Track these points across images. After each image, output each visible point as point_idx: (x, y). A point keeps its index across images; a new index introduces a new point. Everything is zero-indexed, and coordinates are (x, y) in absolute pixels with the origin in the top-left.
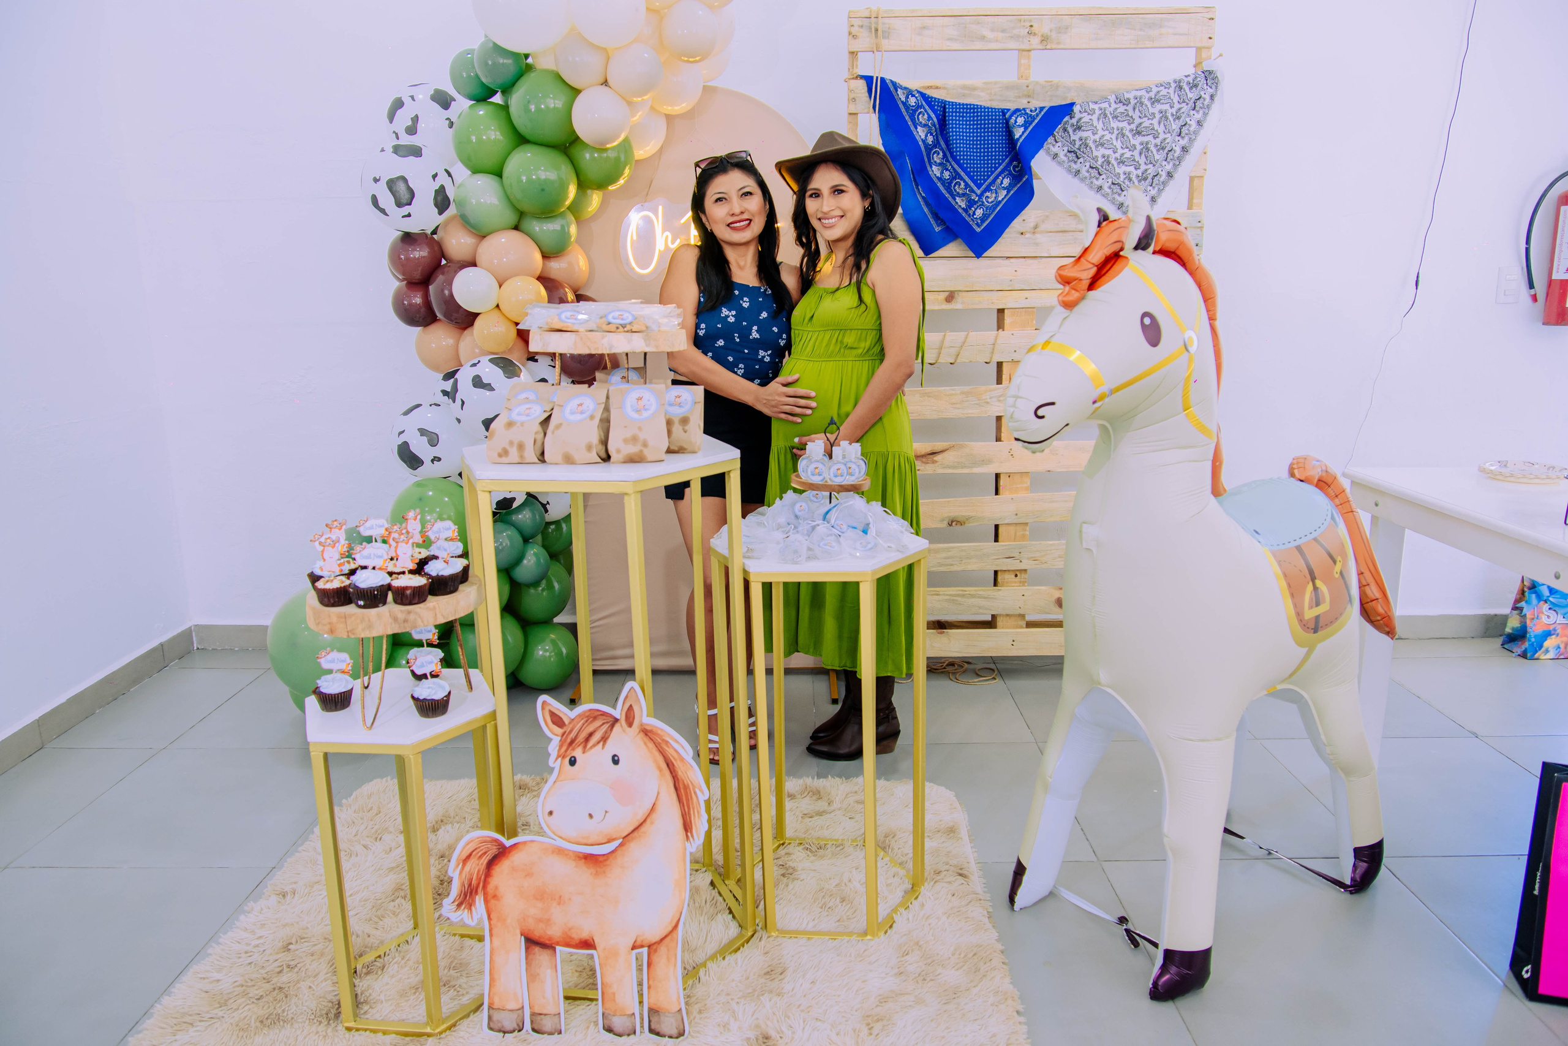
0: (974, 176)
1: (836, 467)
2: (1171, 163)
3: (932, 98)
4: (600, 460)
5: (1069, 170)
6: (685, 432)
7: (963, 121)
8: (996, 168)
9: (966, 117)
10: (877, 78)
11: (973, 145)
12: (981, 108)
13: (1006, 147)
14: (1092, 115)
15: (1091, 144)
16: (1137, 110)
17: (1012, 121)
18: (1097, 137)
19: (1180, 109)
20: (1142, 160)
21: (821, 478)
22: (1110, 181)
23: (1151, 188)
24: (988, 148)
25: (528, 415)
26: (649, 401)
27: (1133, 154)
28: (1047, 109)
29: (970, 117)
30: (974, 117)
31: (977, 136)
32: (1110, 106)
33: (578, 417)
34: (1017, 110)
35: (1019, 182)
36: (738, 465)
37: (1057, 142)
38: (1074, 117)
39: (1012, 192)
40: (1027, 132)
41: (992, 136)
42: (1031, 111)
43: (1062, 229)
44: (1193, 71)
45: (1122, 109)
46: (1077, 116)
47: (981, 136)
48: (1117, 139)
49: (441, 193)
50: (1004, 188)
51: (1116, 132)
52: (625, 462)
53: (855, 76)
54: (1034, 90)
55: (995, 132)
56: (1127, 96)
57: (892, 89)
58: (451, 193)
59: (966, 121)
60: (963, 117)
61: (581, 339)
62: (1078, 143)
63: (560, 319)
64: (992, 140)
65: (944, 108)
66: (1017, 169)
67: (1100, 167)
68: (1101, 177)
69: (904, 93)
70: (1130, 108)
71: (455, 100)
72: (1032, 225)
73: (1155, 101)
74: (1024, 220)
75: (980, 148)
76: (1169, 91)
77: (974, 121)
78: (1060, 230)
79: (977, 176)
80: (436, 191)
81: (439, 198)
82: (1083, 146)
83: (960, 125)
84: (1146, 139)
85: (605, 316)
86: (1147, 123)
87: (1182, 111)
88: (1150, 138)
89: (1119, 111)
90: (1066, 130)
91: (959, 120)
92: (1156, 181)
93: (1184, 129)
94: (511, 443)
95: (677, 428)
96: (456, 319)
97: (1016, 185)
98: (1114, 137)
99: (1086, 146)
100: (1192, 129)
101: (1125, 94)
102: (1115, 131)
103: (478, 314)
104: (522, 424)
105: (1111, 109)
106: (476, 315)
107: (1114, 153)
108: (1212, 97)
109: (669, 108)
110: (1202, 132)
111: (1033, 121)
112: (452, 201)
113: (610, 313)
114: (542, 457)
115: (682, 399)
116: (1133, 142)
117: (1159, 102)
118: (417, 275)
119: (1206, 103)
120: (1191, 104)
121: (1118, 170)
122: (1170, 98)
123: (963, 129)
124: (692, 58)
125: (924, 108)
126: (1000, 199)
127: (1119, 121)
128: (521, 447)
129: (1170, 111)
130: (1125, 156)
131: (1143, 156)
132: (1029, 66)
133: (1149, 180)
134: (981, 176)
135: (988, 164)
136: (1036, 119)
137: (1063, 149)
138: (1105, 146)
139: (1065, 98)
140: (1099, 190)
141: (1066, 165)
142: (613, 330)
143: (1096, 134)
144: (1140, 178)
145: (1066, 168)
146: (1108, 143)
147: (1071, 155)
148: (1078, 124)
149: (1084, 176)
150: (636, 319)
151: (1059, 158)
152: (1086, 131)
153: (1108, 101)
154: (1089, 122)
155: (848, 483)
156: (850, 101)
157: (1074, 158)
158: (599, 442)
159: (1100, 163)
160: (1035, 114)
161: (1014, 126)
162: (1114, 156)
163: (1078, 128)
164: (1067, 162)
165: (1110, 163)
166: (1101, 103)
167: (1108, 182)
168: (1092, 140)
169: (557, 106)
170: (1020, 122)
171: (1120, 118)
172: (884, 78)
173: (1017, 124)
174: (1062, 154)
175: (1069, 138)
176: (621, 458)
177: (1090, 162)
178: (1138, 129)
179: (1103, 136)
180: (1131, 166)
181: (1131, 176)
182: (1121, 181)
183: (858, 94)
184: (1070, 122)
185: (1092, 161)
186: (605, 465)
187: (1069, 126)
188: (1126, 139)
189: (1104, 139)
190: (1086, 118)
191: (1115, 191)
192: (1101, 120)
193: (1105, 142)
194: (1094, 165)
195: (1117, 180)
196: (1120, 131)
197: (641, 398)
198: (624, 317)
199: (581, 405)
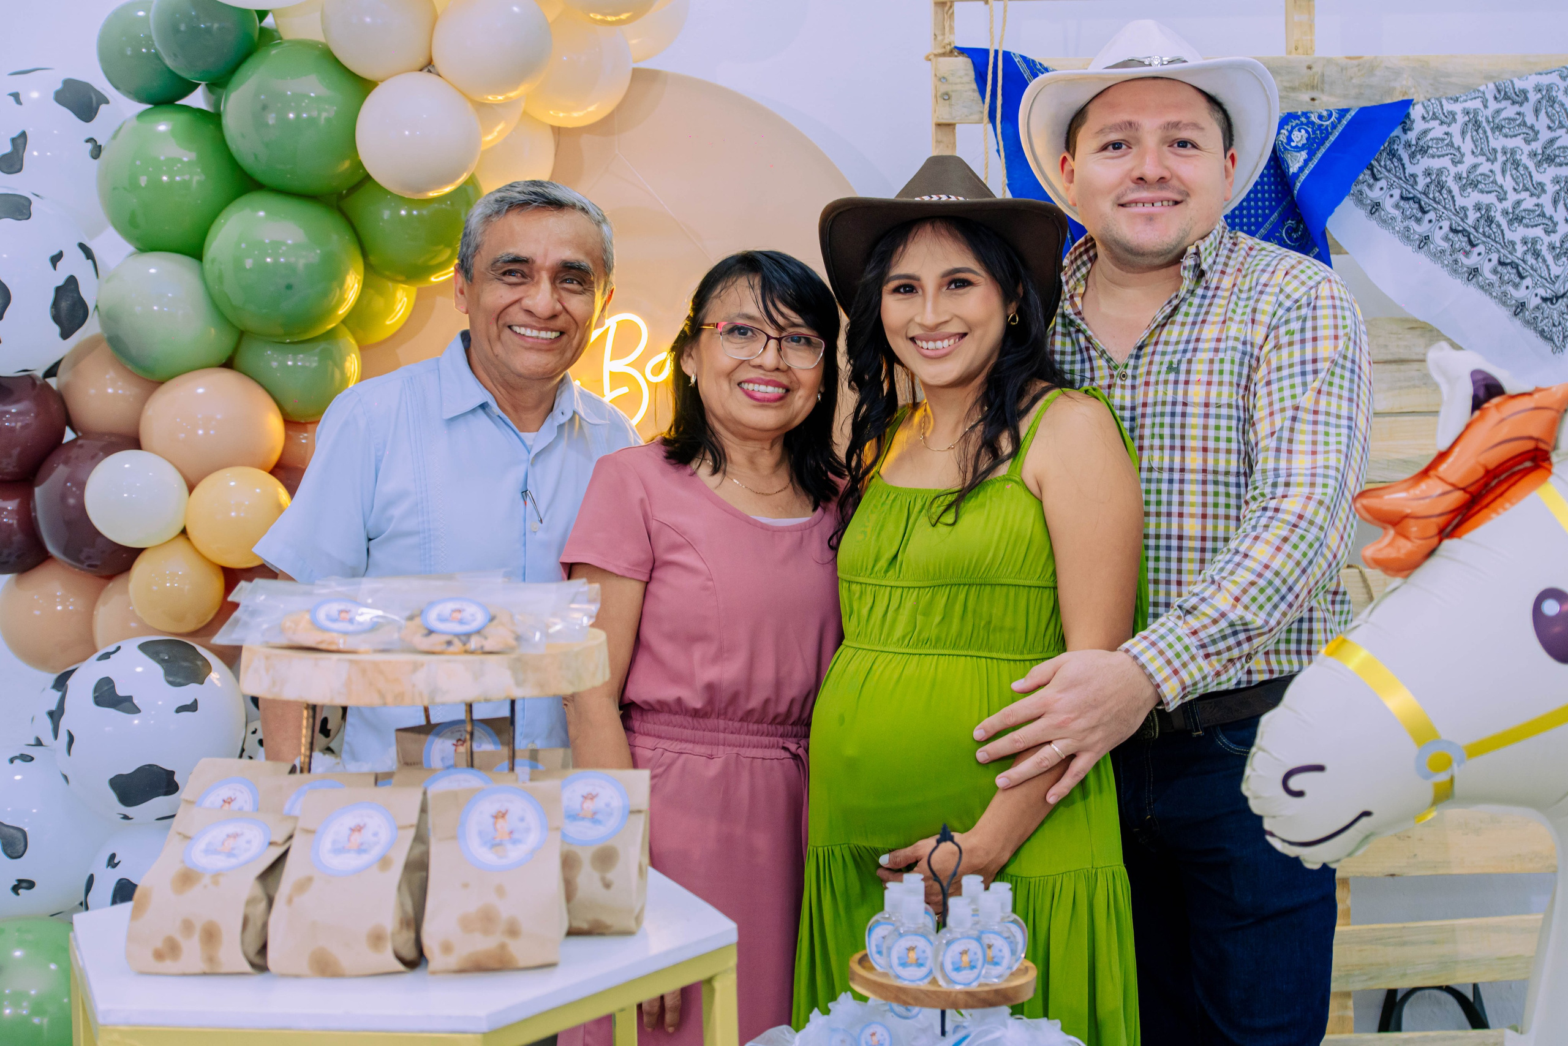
1: (957, 948)
4: (400, 967)
5: (1406, 236)
6: (607, 885)
10: (996, 52)
13: (1270, 192)
14: (1449, 125)
15: (1451, 183)
16: (1542, 115)
18: (1462, 169)
20: (1560, 214)
21: (924, 971)
22: (1495, 257)
25: (230, 854)
26: (522, 819)
27: (1540, 201)
28: (1353, 113)
32: (1486, 107)
33: (352, 861)
34: (1291, 116)
36: (733, 961)
37: (1376, 179)
38: (1410, 129)
40: (1315, 161)
42: (1320, 117)
43: (1396, 357)
45: (1510, 111)
46: (1419, 126)
48: (1503, 172)
49: (67, 292)
51: (1501, 158)
52: (462, 971)
53: (948, 48)
54: (1323, 75)
56: (1519, 84)
57: (1025, 72)
58: (88, 292)
61: (363, 671)
62: (1422, 182)
63: (315, 625)
66: (1295, 236)
67: (1472, 230)
68: (1476, 250)
70: (1528, 109)
71: (107, 102)
78: (1390, 357)
80: (58, 290)
81: (64, 305)
82: (1432, 187)
85: (421, 613)
89: (1504, 115)
90: (1394, 156)
94: (188, 926)
95: (587, 879)
96: (89, 558)
98: (1497, 167)
99: (1441, 186)
101: (1516, 81)
102: (1499, 155)
103: (136, 552)
104: (216, 876)
105: (1489, 112)
106: (131, 554)
107: (1500, 200)
109: (561, 115)
111: (1327, 138)
112: (91, 307)
113: (432, 604)
114: (259, 960)
115: (599, 803)
116: (1537, 177)
118: (8, 465)
121: (1509, 235)
124: (610, 15)
127: (1506, 136)
128: (211, 935)
130: (1523, 206)
132: (1311, 26)
136: (1331, 134)
137: (1391, 193)
138: (1480, 186)
139: (1390, 91)
140: (1471, 276)
141: (1399, 226)
142: (438, 649)
143: (1460, 162)
144: (1558, 250)
145: (1398, 232)
146: (1485, 180)
147: (1408, 206)
148: (1421, 143)
149: (1439, 249)
150: (492, 619)
151: (1383, 213)
152: (1439, 157)
153: (1480, 95)
154: (1443, 140)
155: (987, 985)
156: (939, 99)
157: (1415, 211)
158: (401, 923)
159: (1471, 220)
160: (1328, 123)
161: (1285, 149)
162: (1500, 206)
163: (1421, 150)
164: (1399, 219)
165: (1492, 222)
166: (1466, 101)
167: (1490, 260)
168: (1452, 174)
169: (324, 115)
170: (1298, 140)
171: (1507, 130)
172: (1009, 53)
173: (1293, 144)
174: (1388, 204)
175: (1401, 171)
176: (453, 961)
177: (1450, 219)
178: (1548, 152)
179: (1475, 166)
180: (1536, 226)
181: (1538, 247)
182: (1518, 258)
183: (956, 84)
184: (1404, 138)
185: (1453, 217)
186: (412, 978)
187: (1401, 147)
188: (1522, 172)
189: (1478, 172)
190: (1438, 131)
191: (1506, 278)
192: (1469, 134)
193: (1479, 178)
194: (1459, 225)
195: (1509, 256)
196: (1508, 156)
197: (503, 811)
198: (466, 615)
199: (359, 830)
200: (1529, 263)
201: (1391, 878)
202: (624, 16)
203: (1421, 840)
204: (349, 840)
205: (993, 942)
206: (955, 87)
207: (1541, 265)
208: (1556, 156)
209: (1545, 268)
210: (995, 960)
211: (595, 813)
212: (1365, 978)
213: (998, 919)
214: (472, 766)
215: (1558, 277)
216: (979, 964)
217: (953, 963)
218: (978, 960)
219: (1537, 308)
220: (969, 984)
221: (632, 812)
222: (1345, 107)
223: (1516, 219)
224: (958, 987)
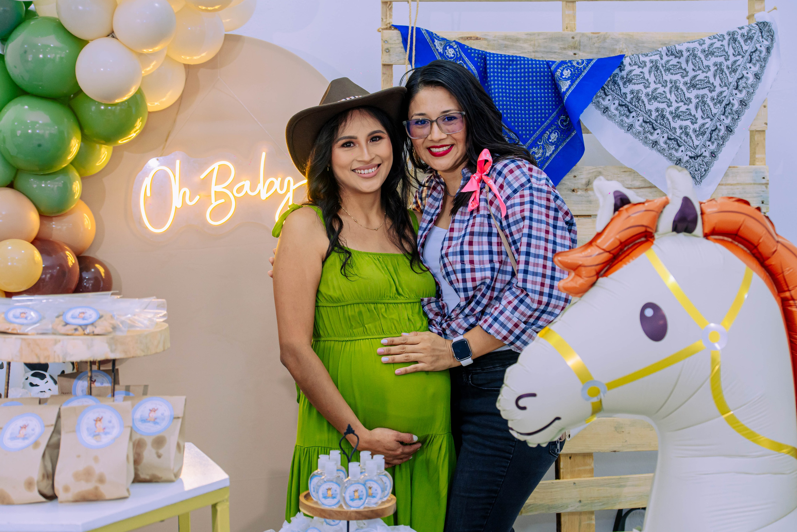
0: (519, 130)
2: (730, 118)
3: (471, 49)
4: (43, 499)
5: (621, 124)
6: (159, 456)
7: (505, 73)
8: (542, 123)
9: (508, 69)
10: (412, 28)
11: (517, 98)
12: (524, 60)
13: (552, 101)
14: (643, 68)
15: (644, 98)
16: (690, 63)
17: (558, 73)
18: (649, 90)
19: (735, 62)
20: (699, 114)
21: (336, 501)
22: (666, 135)
23: (709, 143)
24: (533, 102)
26: (110, 422)
27: (689, 107)
28: (594, 61)
29: (513, 69)
30: (517, 69)
31: (521, 89)
32: (661, 59)
33: (20, 444)
34: (563, 63)
35: (567, 137)
36: (227, 495)
38: (623, 70)
39: (561, 147)
40: (575, 85)
41: (537, 89)
42: (578, 63)
44: (745, 23)
45: (674, 61)
46: (628, 68)
47: (525, 89)
48: (670, 92)
50: (552, 144)
51: (669, 85)
52: (75, 502)
53: (389, 25)
54: (580, 42)
55: (540, 85)
56: (678, 48)
57: (428, 39)
59: (509, 73)
60: (505, 69)
61: (29, 344)
62: (629, 97)
63: (6, 319)
64: (537, 93)
65: (485, 60)
66: (565, 124)
67: (654, 122)
68: (656, 132)
69: (441, 45)
70: (683, 60)
72: (584, 181)
73: (709, 53)
74: (575, 177)
75: (525, 102)
76: (723, 43)
77: (517, 73)
79: (522, 130)
82: (634, 99)
83: (501, 77)
84: (701, 92)
86: (701, 76)
87: (738, 63)
88: (706, 91)
89: (671, 63)
90: (615, 83)
91: (501, 73)
92: (714, 134)
93: (742, 83)
95: (149, 454)
97: (564, 140)
98: (667, 90)
99: (638, 99)
100: (750, 82)
101: (677, 46)
102: (668, 84)
105: (663, 62)
107: (669, 106)
108: (768, 50)
109: (188, 58)
110: (760, 85)
111: (581, 74)
113: (70, 309)
115: (158, 414)
116: (688, 95)
117: (713, 54)
119: (763, 55)
120: (747, 56)
121: (673, 125)
122: (724, 50)
123: (505, 81)
125: (463, 60)
126: (548, 154)
127: (672, 74)
129: (726, 63)
130: (680, 110)
131: (699, 110)
132: (574, 16)
133: (707, 135)
134: (526, 130)
135: (533, 118)
136: (583, 72)
137: (614, 102)
138: (658, 99)
139: (614, 50)
140: (654, 145)
141: (618, 119)
142: (70, 332)
143: (648, 87)
144: (698, 132)
145: (617, 122)
146: (661, 96)
147: (622, 109)
148: (629, 77)
149: (637, 131)
150: (101, 317)
151: (610, 112)
152: (637, 84)
153: (659, 53)
154: (640, 75)
155: (369, 508)
156: (384, 52)
157: (625, 112)
158: (43, 476)
159: (653, 117)
160: (581, 66)
161: (560, 79)
162: (668, 110)
163: (629, 81)
164: (618, 116)
165: (664, 117)
166: (652, 56)
167: (663, 137)
168: (644, 93)
169: (58, 56)
170: (566, 75)
171: (673, 71)
172: (420, 28)
173: (563, 77)
174: (612, 108)
175: (619, 91)
176: (70, 496)
177: (643, 116)
178: (693, 82)
179: (656, 89)
180: (687, 120)
181: (688, 130)
182: (678, 136)
183: (392, 44)
184: (620, 74)
185: (645, 115)
186: (50, 505)
187: (619, 78)
188: (680, 92)
189: (657, 92)
190: (637, 71)
191: (671, 146)
192: (653, 73)
193: (658, 95)
194: (648, 119)
195: (673, 135)
196: (673, 84)
197: (100, 417)
198: (87, 315)
199: (25, 428)
200: (683, 139)
201: (614, 453)
202: (217, 7)
203: (629, 433)
204: (19, 433)
205: (372, 485)
206: (392, 46)
207: (689, 140)
208: (697, 85)
209: (691, 141)
210: (374, 495)
211: (156, 419)
212: (601, 504)
213: (375, 474)
214: (91, 394)
215: (698, 146)
216: (364, 497)
217: (350, 497)
218: (363, 495)
219: (687, 161)
220: (359, 507)
221: (175, 418)
222: (591, 58)
223: (677, 116)
224: (352, 509)
